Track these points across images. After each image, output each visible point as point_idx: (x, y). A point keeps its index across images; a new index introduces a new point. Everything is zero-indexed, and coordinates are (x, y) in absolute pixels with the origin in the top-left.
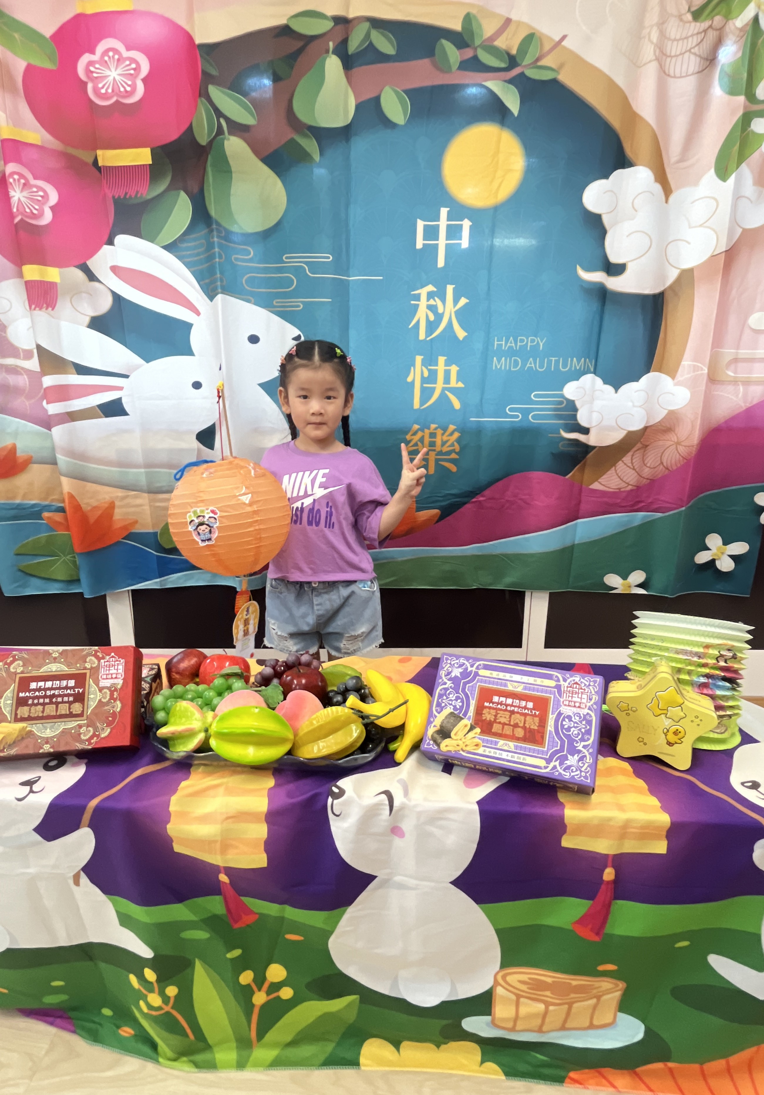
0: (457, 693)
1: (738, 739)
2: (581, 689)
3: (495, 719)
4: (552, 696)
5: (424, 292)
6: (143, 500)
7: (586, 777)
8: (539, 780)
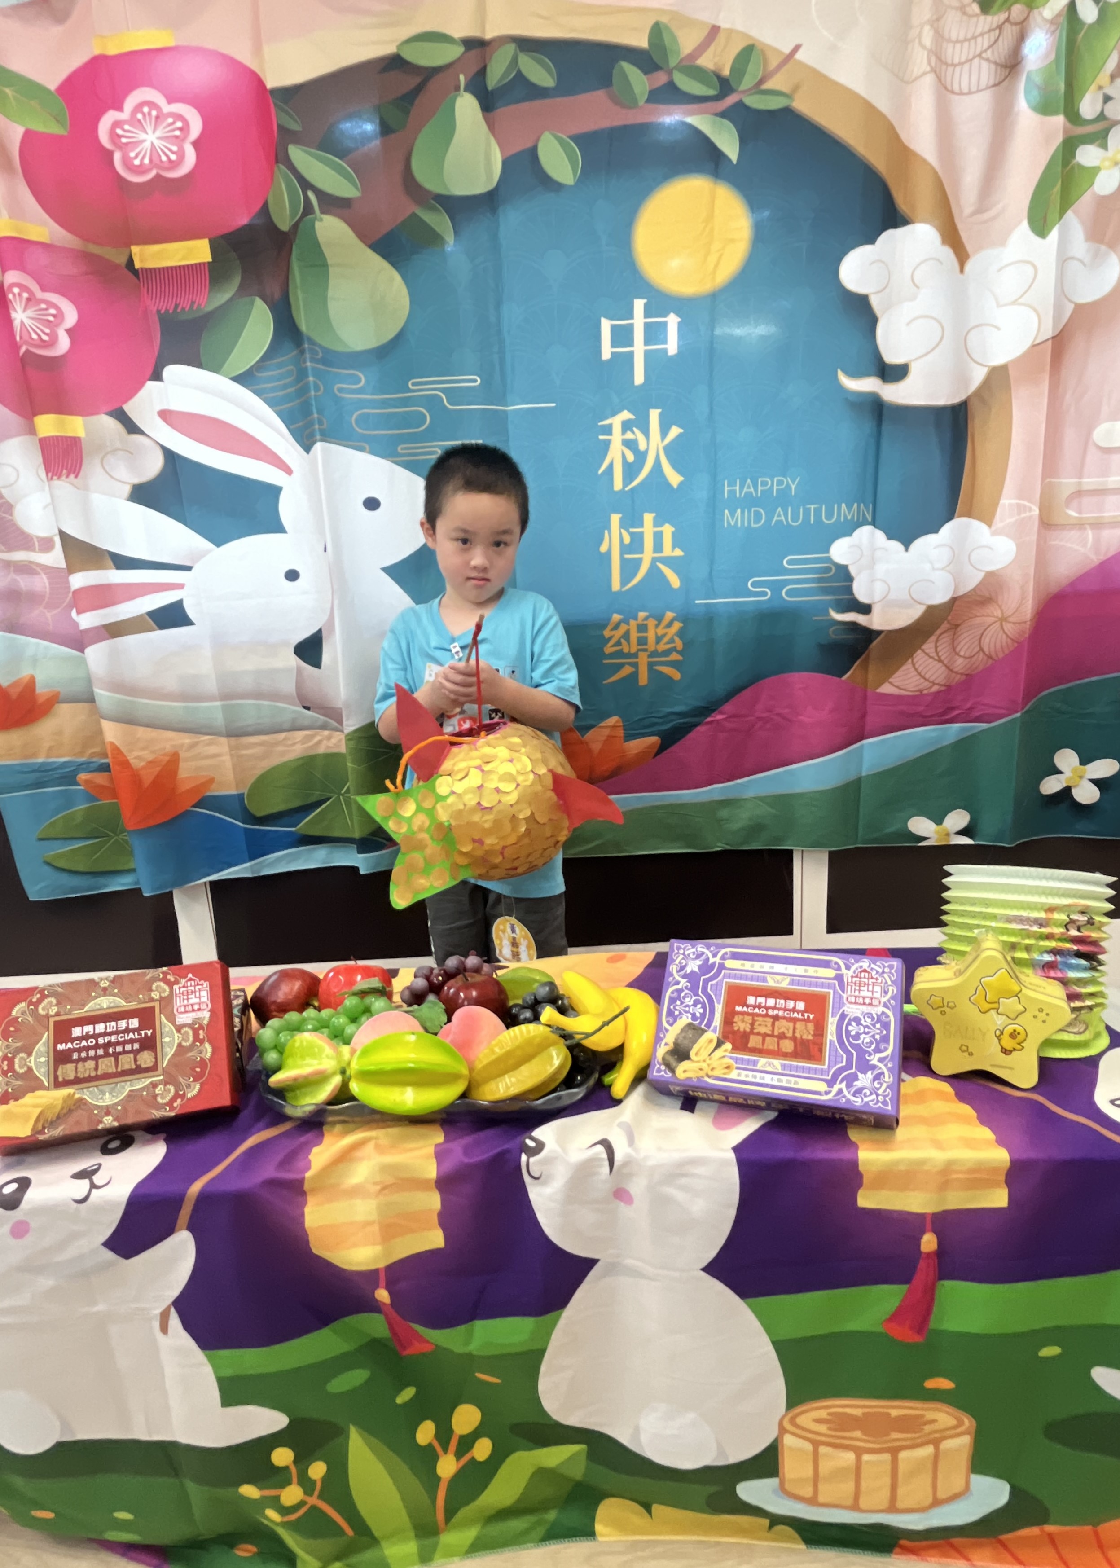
0: (697, 994)
1: (1105, 1041)
2: (872, 978)
3: (752, 1028)
4: (832, 992)
5: (616, 422)
6: (221, 747)
7: (885, 1103)
8: (819, 1113)
